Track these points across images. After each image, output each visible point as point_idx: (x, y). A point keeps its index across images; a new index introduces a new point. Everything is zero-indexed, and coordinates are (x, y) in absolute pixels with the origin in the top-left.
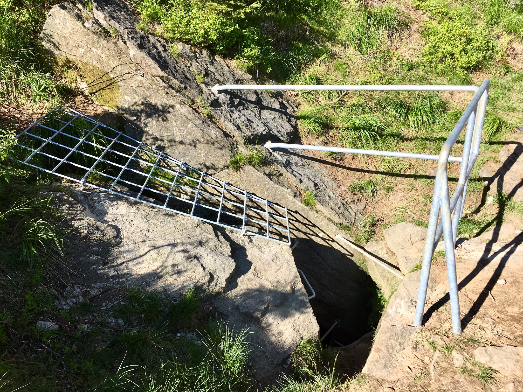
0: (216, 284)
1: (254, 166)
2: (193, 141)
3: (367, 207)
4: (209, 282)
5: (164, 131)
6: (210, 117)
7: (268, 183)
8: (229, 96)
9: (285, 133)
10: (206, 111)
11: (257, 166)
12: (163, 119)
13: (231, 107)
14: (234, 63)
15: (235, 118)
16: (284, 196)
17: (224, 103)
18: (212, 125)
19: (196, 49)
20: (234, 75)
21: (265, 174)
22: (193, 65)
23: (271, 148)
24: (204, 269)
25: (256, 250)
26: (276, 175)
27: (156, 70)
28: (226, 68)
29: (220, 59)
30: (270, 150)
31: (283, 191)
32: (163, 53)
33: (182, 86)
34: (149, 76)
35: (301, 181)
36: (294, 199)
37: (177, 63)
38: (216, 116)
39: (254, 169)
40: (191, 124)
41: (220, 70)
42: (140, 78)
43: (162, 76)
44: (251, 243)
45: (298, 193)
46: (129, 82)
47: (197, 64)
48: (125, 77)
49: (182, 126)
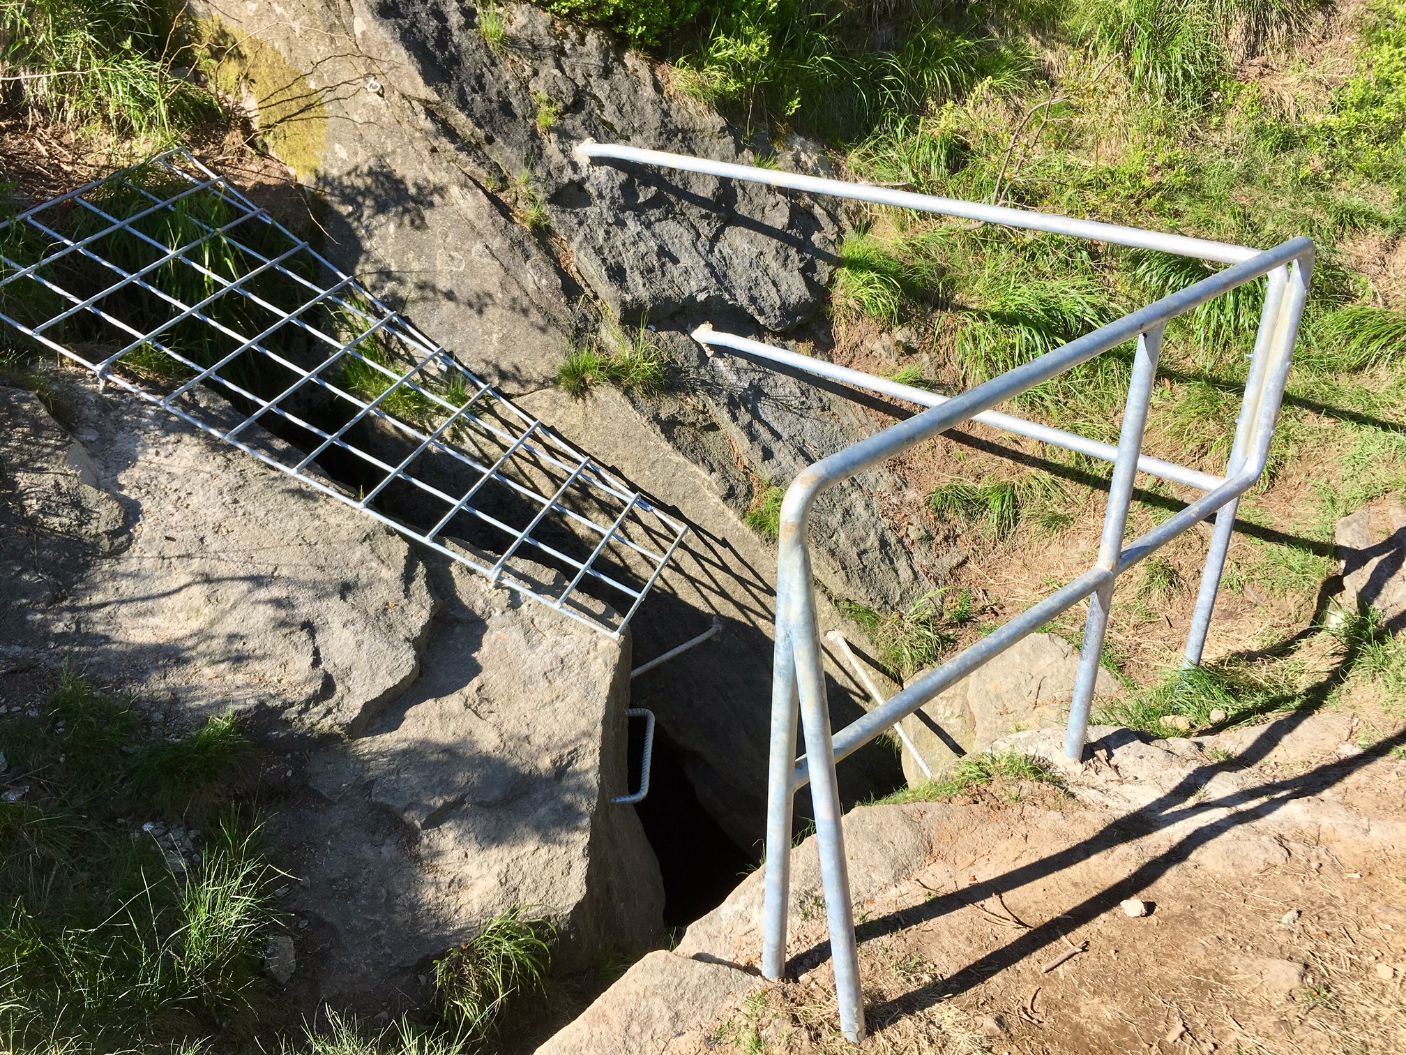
0: (329, 711)
1: (627, 392)
2: (478, 296)
3: (972, 565)
4: (308, 702)
5: (411, 255)
6: (542, 233)
7: (657, 447)
8: (622, 177)
9: (778, 303)
10: (532, 213)
11: (638, 392)
12: (412, 222)
13: (623, 209)
14: (678, 77)
15: (619, 243)
16: (696, 490)
17: (601, 196)
18: (536, 255)
19: (569, 29)
20: (666, 114)
21: (656, 418)
22: (542, 75)
23: (708, 345)
24: (316, 663)
25: (516, 635)
26: (693, 424)
27: (413, 80)
28: (648, 92)
29: (637, 63)
30: (707, 349)
31: (694, 475)
32: (456, 32)
33: (480, 133)
34: (396, 97)
35: (768, 454)
36: (723, 506)
37: (494, 64)
38: (561, 232)
39: (625, 400)
40: (479, 246)
41: (624, 97)
42: (374, 99)
43: (427, 102)
44: (510, 613)
45: (741, 489)
46: (349, 105)
47: (556, 72)
48: (340, 92)
49: (456, 249)
